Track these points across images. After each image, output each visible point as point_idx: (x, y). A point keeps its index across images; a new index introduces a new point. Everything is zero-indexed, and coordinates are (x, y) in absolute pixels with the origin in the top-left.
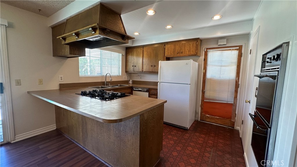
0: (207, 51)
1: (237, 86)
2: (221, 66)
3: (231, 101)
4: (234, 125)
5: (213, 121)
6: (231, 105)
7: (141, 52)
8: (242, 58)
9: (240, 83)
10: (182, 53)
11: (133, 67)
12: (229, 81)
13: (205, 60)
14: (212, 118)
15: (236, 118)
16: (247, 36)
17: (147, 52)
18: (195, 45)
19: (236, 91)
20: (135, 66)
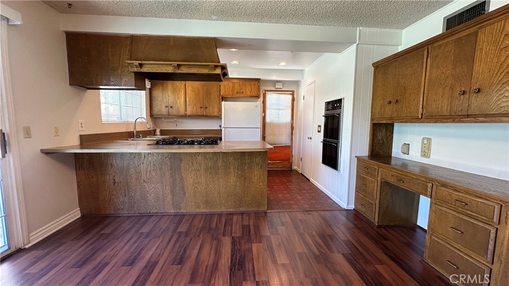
0: (265, 93)
1: (292, 128)
2: (279, 109)
3: (288, 143)
4: (292, 165)
5: (275, 166)
6: (289, 146)
7: (182, 87)
8: (295, 102)
9: (294, 126)
10: (242, 93)
11: (167, 108)
12: (286, 124)
13: (264, 102)
14: (273, 164)
15: (293, 159)
16: (297, 83)
17: (192, 87)
18: (256, 85)
19: (292, 134)
20: (171, 107)
